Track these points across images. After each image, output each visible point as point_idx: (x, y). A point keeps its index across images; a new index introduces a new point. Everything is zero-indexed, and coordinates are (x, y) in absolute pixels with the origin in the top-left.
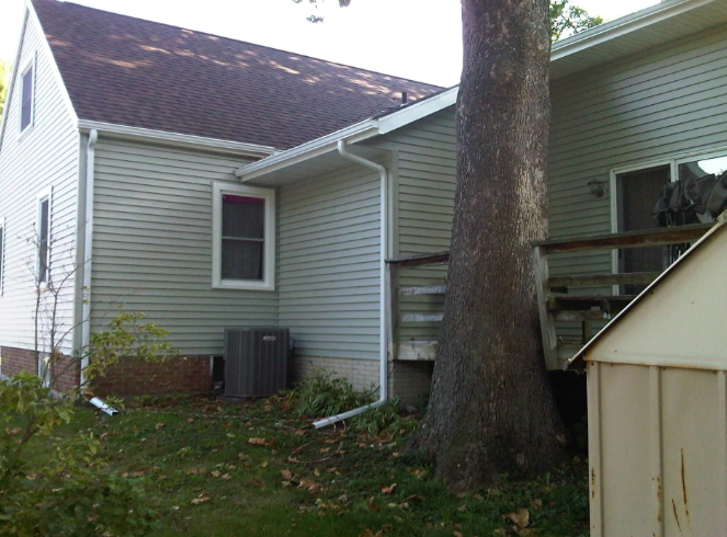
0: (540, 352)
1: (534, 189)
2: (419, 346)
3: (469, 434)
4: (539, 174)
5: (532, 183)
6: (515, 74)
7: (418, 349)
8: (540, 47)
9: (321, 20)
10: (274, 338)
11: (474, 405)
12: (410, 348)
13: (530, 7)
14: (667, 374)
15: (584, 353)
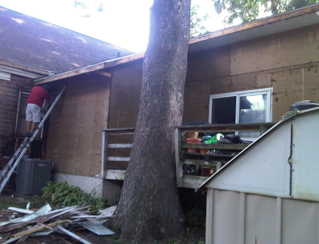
0: (175, 178)
1: (177, 101)
2: (116, 172)
3: (138, 217)
4: (180, 95)
5: (177, 98)
6: (173, 47)
7: (116, 174)
8: (185, 36)
9: (89, 16)
10: (44, 165)
11: (142, 203)
12: (112, 173)
13: (181, 17)
14: (250, 197)
15: (207, 183)
